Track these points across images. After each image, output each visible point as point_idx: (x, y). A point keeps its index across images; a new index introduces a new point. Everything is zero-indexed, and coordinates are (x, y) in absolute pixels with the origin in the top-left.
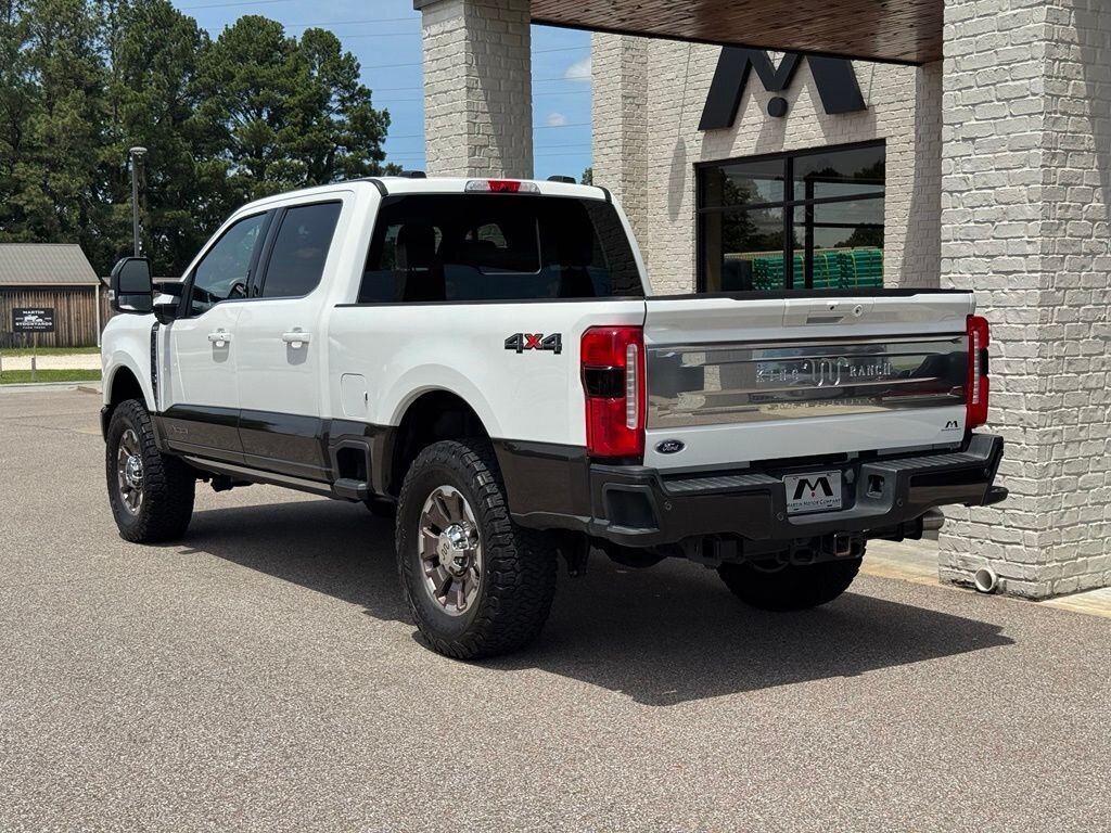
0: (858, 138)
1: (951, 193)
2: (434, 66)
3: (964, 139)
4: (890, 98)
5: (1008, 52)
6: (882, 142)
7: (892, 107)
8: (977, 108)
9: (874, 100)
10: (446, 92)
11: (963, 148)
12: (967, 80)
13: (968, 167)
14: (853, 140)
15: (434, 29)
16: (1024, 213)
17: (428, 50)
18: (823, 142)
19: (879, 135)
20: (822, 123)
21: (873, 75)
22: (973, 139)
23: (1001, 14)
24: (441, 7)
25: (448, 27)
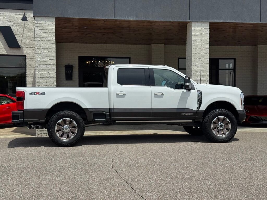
0: (18, 54)
1: (193, 73)
2: (40, 31)
3: (196, 66)
4: (27, 46)
5: (203, 54)
6: (25, 56)
7: (28, 48)
8: (198, 61)
9: (23, 46)
10: (45, 38)
11: (195, 67)
12: (196, 57)
13: (196, 70)
14: (16, 54)
15: (40, 22)
16: (206, 77)
17: (37, 27)
18: (7, 54)
19: (24, 54)
20: (5, 49)
21: (22, 40)
22: (197, 66)
23: (202, 49)
24: (45, 18)
25: (47, 23)
